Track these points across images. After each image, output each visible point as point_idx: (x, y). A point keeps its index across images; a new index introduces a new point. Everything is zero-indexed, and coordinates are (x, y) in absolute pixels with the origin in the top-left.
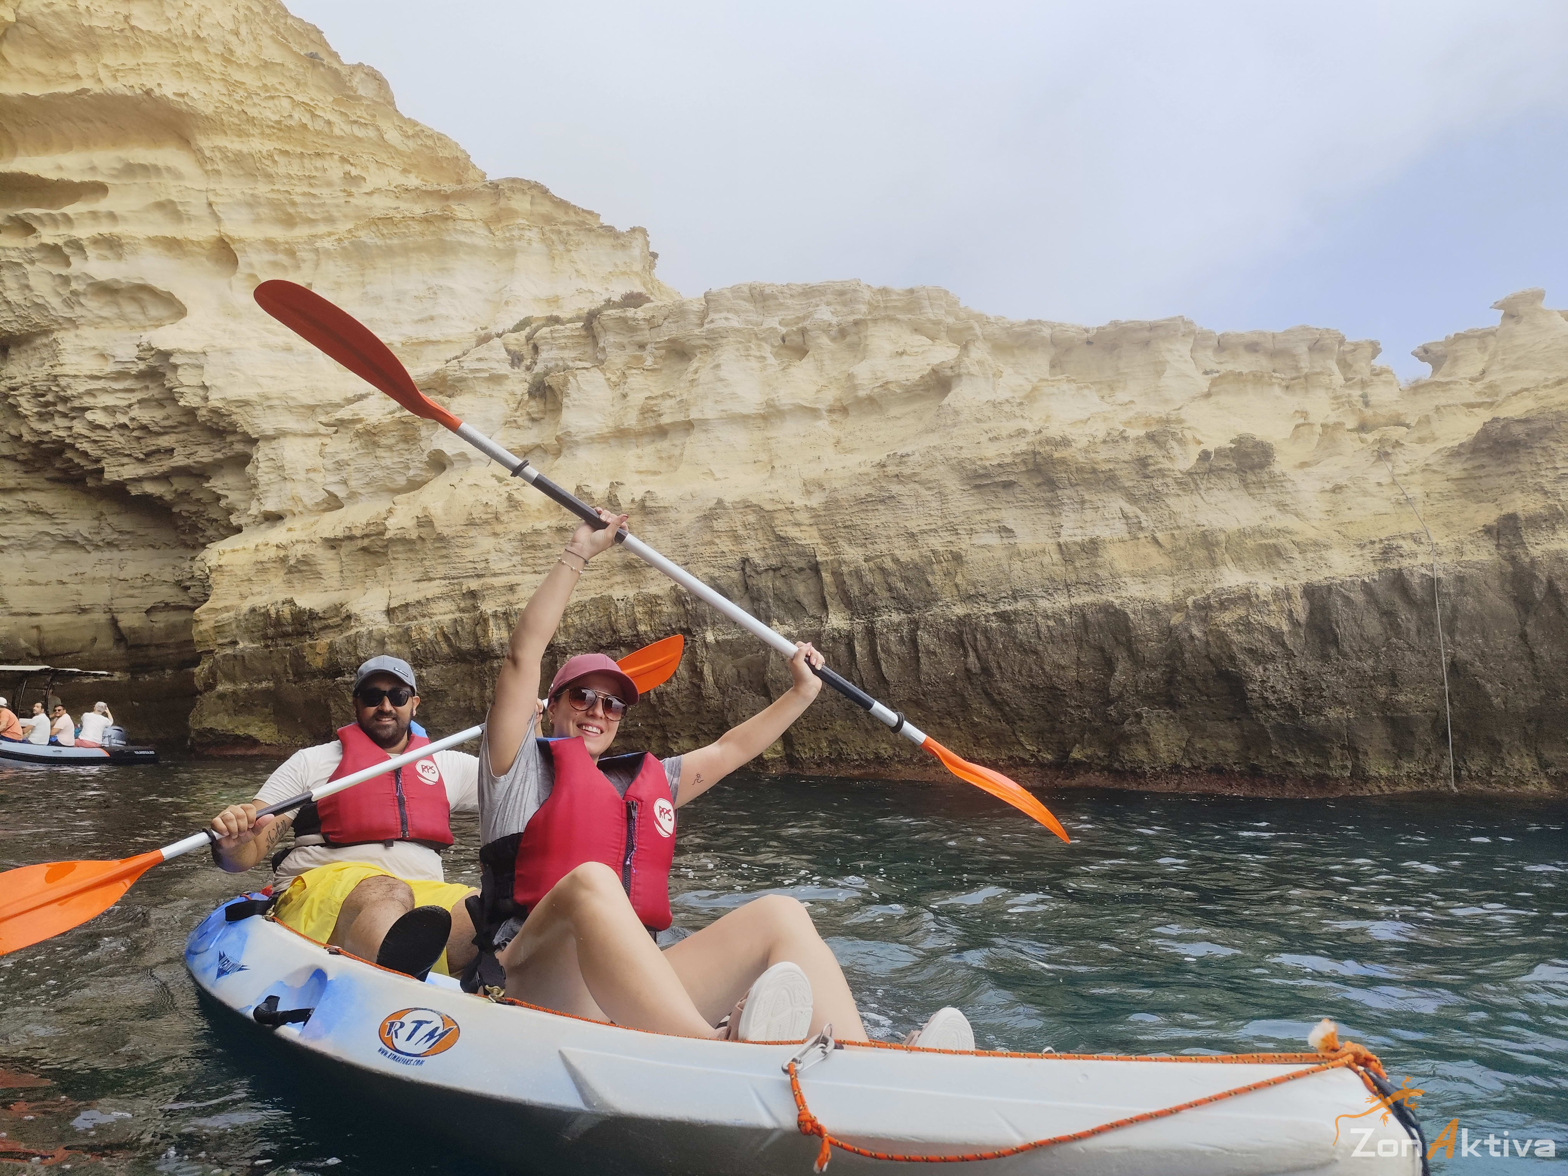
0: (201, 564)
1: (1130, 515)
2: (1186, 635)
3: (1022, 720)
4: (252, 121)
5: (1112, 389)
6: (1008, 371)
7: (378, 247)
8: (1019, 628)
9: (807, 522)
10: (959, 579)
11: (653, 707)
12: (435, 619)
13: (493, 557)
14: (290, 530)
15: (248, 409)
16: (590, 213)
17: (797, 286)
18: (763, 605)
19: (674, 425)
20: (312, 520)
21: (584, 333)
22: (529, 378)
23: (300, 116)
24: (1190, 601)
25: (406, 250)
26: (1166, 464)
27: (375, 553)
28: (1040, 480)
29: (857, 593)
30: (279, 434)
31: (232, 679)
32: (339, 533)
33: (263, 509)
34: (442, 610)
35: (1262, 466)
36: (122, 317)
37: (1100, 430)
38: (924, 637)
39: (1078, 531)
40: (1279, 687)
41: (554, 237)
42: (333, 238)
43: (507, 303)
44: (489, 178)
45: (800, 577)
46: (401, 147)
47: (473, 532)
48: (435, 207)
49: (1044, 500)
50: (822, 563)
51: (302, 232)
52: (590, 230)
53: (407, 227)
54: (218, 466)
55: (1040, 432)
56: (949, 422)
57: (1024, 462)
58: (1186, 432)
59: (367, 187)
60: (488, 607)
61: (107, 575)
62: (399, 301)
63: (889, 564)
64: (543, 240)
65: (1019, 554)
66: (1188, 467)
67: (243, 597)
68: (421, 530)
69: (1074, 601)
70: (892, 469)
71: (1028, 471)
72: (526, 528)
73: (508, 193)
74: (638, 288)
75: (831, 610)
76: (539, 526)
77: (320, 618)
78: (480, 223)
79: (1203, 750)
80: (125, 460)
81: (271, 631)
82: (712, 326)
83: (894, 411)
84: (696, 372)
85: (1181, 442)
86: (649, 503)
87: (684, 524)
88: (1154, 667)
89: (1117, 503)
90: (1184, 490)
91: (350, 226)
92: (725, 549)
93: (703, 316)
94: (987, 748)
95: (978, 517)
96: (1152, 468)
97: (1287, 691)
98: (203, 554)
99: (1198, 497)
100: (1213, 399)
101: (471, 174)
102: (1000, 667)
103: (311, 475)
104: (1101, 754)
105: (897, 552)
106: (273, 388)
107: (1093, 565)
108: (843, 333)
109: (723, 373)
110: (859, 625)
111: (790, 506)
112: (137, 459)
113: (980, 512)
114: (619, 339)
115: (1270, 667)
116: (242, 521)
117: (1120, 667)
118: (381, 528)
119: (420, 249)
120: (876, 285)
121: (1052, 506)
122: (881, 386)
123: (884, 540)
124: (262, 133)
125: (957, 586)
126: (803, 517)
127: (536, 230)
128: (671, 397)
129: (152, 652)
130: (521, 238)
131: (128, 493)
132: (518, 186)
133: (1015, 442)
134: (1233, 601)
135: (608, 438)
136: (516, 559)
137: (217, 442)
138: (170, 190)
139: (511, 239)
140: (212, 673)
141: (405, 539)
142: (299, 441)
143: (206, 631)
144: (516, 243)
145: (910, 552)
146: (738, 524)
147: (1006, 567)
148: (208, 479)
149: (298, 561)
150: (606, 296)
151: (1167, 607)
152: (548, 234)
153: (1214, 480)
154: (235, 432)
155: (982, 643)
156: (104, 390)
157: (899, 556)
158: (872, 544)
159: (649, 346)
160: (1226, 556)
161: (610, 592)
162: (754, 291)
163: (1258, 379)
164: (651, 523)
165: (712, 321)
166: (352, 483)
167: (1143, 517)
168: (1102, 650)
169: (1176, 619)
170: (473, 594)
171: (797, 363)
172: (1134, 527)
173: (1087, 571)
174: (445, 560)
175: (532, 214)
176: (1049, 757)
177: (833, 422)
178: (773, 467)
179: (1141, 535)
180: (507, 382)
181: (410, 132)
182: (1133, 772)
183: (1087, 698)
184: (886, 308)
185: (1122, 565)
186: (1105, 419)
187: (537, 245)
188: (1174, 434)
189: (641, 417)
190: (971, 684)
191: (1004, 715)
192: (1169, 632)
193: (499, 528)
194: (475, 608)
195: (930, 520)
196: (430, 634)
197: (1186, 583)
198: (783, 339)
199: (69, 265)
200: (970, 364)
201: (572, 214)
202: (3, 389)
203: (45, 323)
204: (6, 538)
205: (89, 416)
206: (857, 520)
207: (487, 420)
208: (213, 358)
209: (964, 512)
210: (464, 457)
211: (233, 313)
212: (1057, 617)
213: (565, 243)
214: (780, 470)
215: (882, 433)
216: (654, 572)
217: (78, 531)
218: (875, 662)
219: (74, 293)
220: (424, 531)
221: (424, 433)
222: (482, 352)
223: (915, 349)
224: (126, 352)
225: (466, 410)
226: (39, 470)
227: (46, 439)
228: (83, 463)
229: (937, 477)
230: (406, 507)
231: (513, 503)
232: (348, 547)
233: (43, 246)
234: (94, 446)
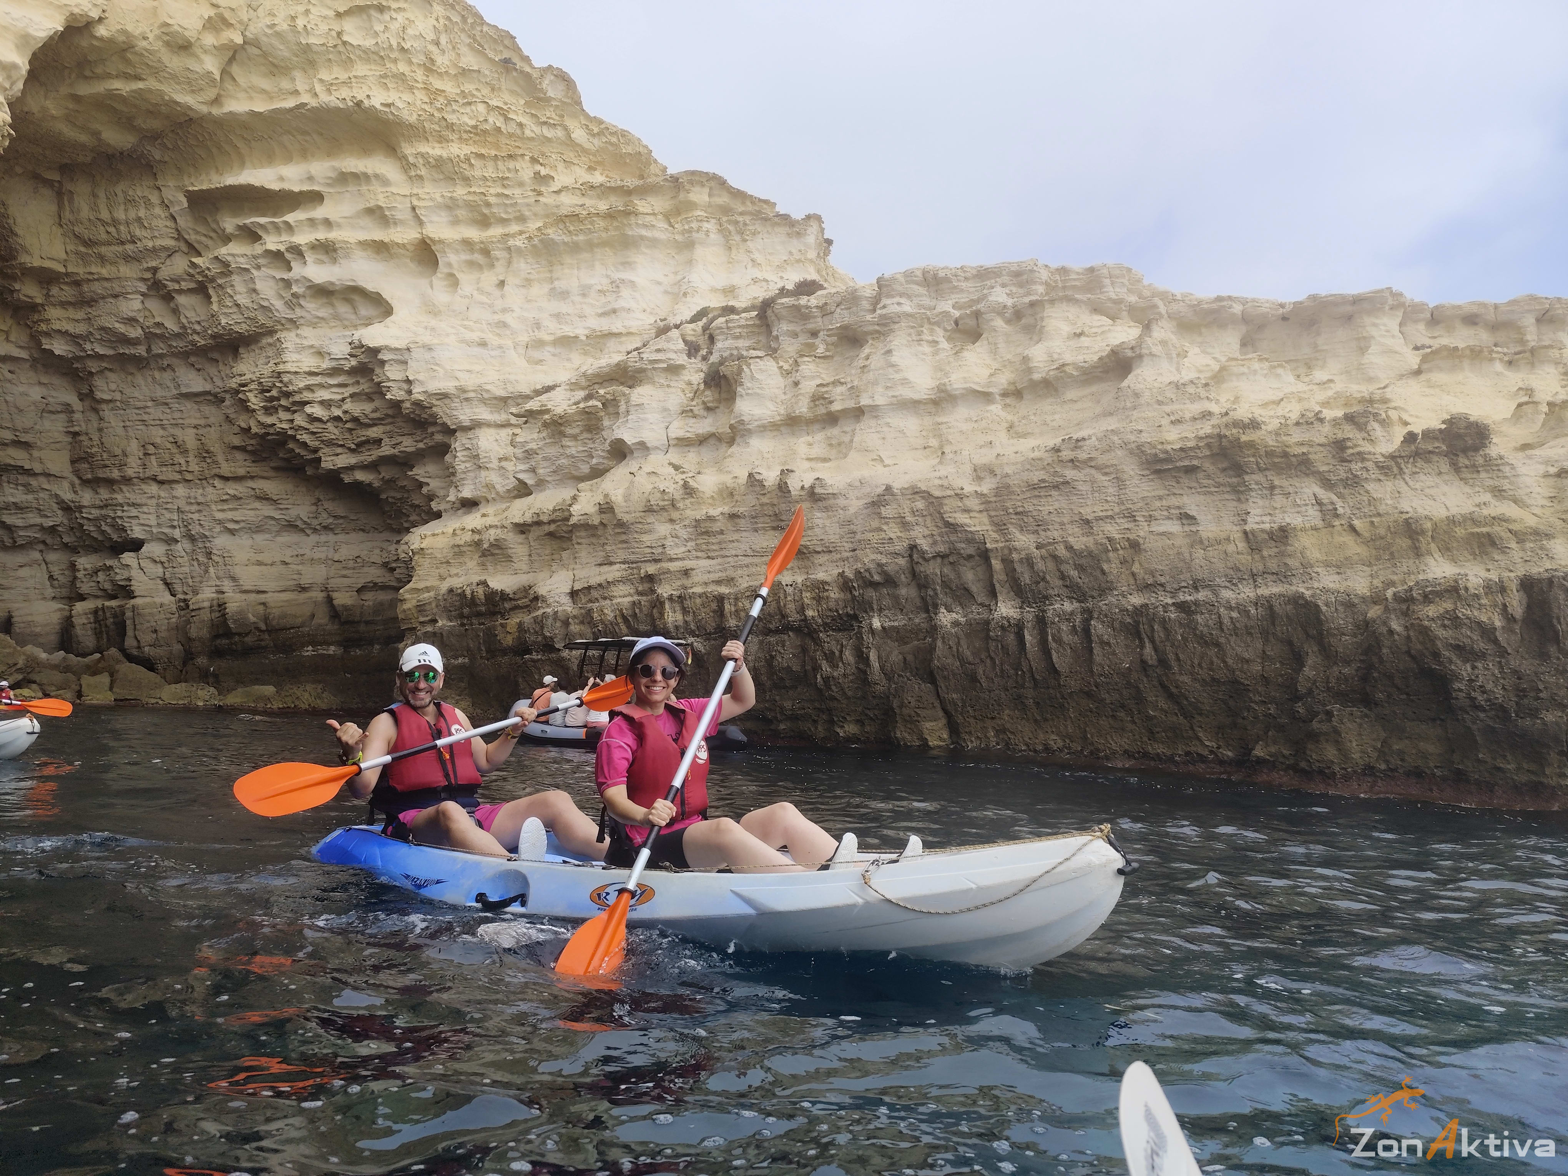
0: (405, 547)
1: (1325, 501)
2: (1384, 630)
3: (1201, 714)
4: (450, 127)
5: (1309, 368)
6: (1194, 351)
7: (565, 243)
8: (1199, 618)
9: (977, 508)
10: (1136, 568)
11: (820, 690)
12: (615, 601)
13: (669, 542)
14: (484, 515)
15: (447, 401)
16: (766, 202)
17: (972, 268)
18: (930, 592)
19: (844, 411)
20: (504, 506)
21: (757, 322)
22: (705, 368)
23: (495, 120)
24: (1389, 593)
25: (591, 246)
26: (1366, 447)
27: (561, 538)
28: (1225, 465)
29: (1028, 581)
30: (476, 425)
32: (528, 518)
33: (460, 495)
34: (621, 593)
35: (1476, 449)
36: (336, 317)
37: (1293, 411)
38: (1098, 628)
39: (1267, 519)
40: (1489, 687)
41: (731, 228)
42: (524, 236)
43: (685, 294)
44: (670, 171)
45: (969, 565)
46: (587, 145)
47: (651, 519)
48: (617, 202)
49: (1230, 485)
50: (992, 550)
51: (496, 231)
52: (766, 219)
53: (592, 223)
54: (420, 456)
55: (1227, 414)
56: (1129, 405)
57: (1209, 445)
58: (1391, 413)
59: (555, 186)
60: (665, 590)
61: (323, 556)
62: (584, 295)
63: (1061, 551)
64: (720, 231)
65: (1201, 542)
66: (1391, 450)
67: (442, 578)
68: (603, 516)
69: (1260, 592)
70: (1066, 454)
71: (1213, 456)
72: (699, 514)
73: (687, 187)
74: (811, 275)
75: (1000, 598)
76: (713, 512)
77: (511, 599)
78: (660, 217)
79: (1401, 752)
80: (339, 450)
81: (466, 611)
82: (884, 311)
83: (1071, 394)
84: (867, 358)
85: (1385, 423)
86: (818, 490)
87: (852, 510)
88: (1348, 663)
89: (1310, 488)
90: (1386, 474)
91: (539, 224)
92: (892, 536)
94: (1163, 743)
95: (1158, 504)
96: (1350, 451)
97: (1499, 691)
98: (406, 538)
99: (1402, 483)
100: (1423, 377)
101: (653, 169)
102: (1178, 659)
103: (504, 464)
104: (1286, 752)
105: (1071, 539)
106: (469, 381)
107: (1282, 554)
108: (1018, 315)
109: (894, 359)
110: (1030, 614)
111: (959, 492)
112: (349, 449)
113: (1160, 498)
114: (791, 327)
115: (1479, 665)
116: (442, 507)
117: (1310, 662)
118: (566, 513)
119: (604, 244)
120: (1054, 265)
121: (1238, 492)
122: (1057, 369)
123: (1057, 526)
124: (460, 138)
125: (1133, 574)
126: (973, 503)
127: (713, 221)
128: (842, 384)
129: (362, 628)
130: (699, 229)
131: (342, 480)
132: (697, 178)
133: (1198, 424)
134: (1439, 594)
135: (779, 425)
136: (690, 545)
137: (419, 432)
138: (379, 197)
139: (690, 231)
141: (588, 524)
142: (492, 431)
143: (409, 609)
144: (695, 235)
145: (1085, 539)
146: (906, 510)
147: (1187, 555)
148: (411, 468)
149: (491, 545)
150: (780, 285)
151: (1364, 599)
152: (726, 225)
153: (1420, 463)
154: (435, 423)
155: (1159, 633)
156: (321, 386)
157: (1073, 544)
158: (1045, 530)
159: (821, 333)
160: (1433, 545)
162: (927, 275)
163: (1476, 355)
164: (820, 510)
165: (884, 307)
166: (541, 471)
167: (1339, 503)
168: (1290, 643)
169: (1374, 612)
170: (650, 578)
171: (971, 347)
172: (1329, 514)
173: (1275, 561)
174: (625, 546)
175: (710, 205)
176: (1230, 754)
177: (1006, 406)
178: (943, 453)
179: (1337, 523)
180: (685, 372)
181: (596, 130)
182: (1321, 772)
183: (1273, 693)
184: (1064, 288)
185: (1314, 554)
186: (1300, 400)
187: (714, 236)
188: (1376, 415)
189: (812, 404)
190: (1147, 676)
191: (1182, 709)
192: (1366, 625)
193: (675, 515)
194: (653, 591)
195: (1106, 507)
196: (610, 615)
197: (1386, 574)
198: (956, 323)
199: (290, 269)
200: (1152, 344)
201: (749, 204)
202: (234, 386)
203: (269, 323)
204: (237, 522)
205: (308, 409)
206: (1029, 507)
207: (665, 410)
208: (416, 353)
209: (1143, 498)
210: (643, 446)
211: (433, 311)
212: (1241, 608)
213: (741, 233)
214: (951, 456)
215: (1057, 417)
216: (822, 559)
217: (298, 516)
218: (1046, 652)
219: (295, 295)
220: (606, 518)
221: (606, 423)
222: (661, 343)
223: (1094, 330)
224: (340, 349)
225: (645, 401)
226: (264, 460)
227: (271, 431)
228: (303, 453)
229: (1115, 462)
230: (589, 494)
231: (689, 490)
232: (536, 532)
233: (268, 252)
234: (313, 437)
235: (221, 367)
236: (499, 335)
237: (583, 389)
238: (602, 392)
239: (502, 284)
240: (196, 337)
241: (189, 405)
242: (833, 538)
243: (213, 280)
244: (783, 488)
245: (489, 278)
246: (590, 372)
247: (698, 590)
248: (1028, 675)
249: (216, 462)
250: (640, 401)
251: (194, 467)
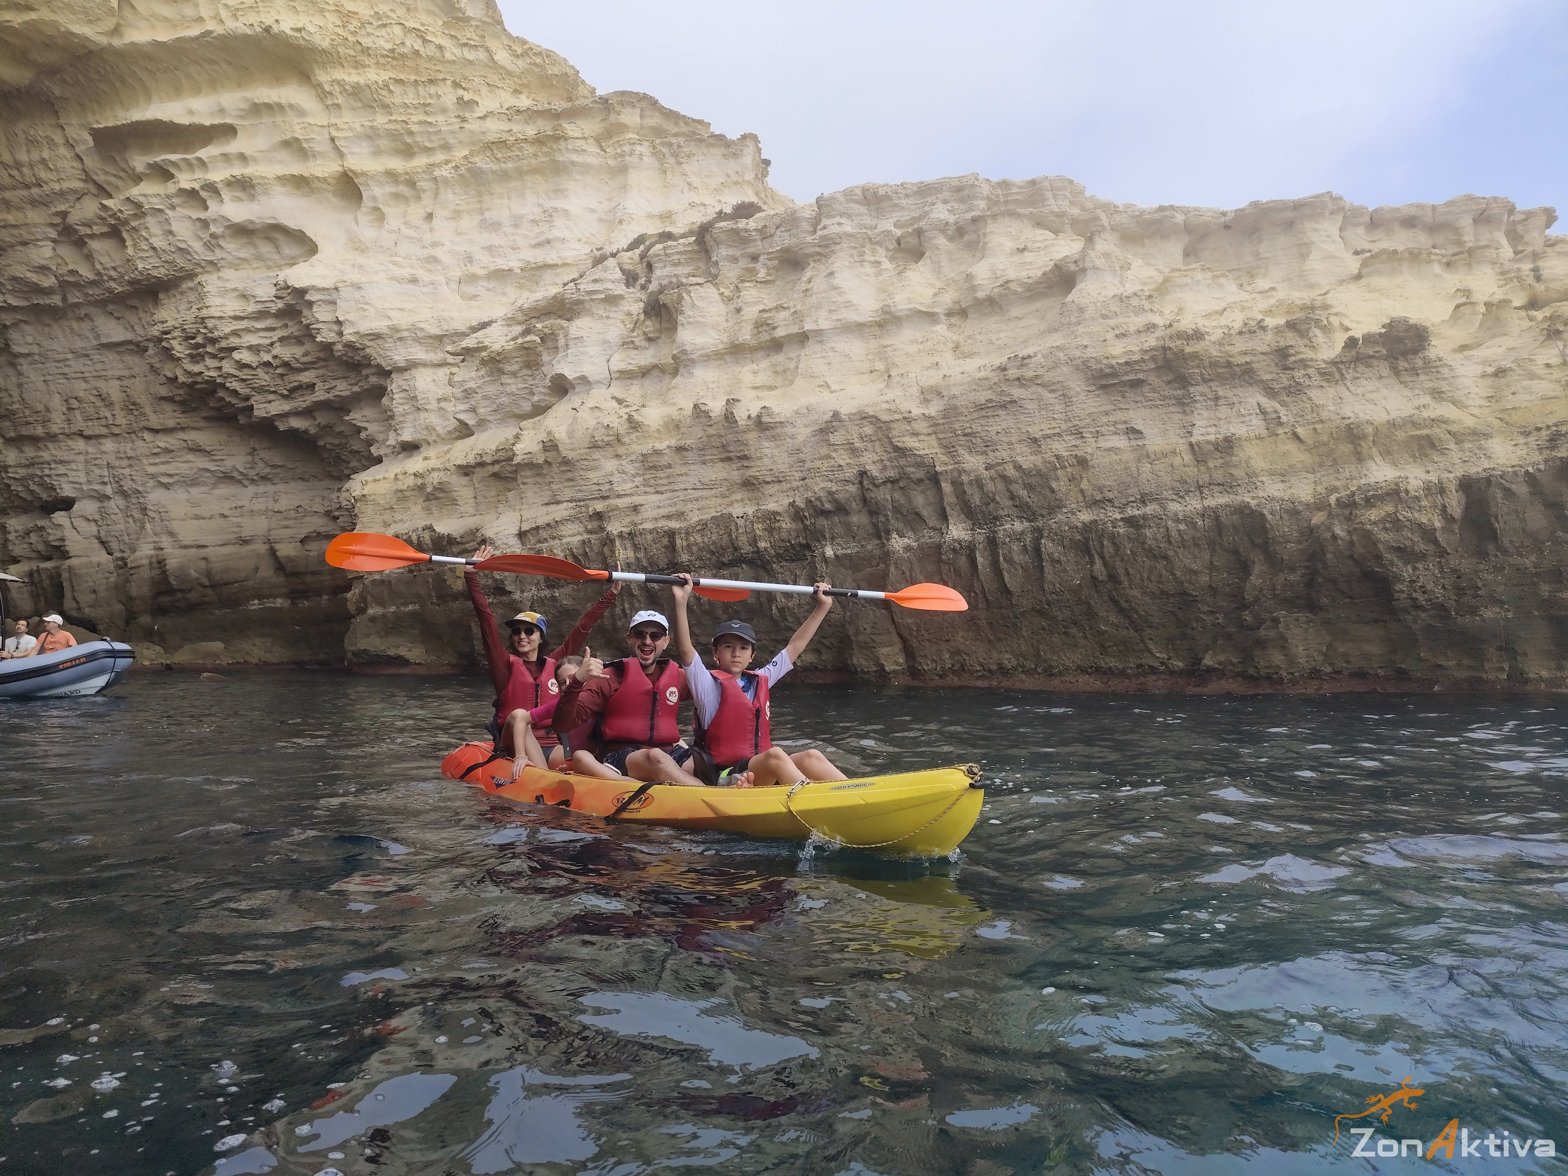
0: (347, 495)
1: (1269, 410)
2: (1328, 535)
3: (1151, 627)
4: (366, 51)
5: (1252, 276)
6: (1137, 263)
7: (494, 172)
8: (1148, 532)
9: (925, 431)
10: (1084, 485)
11: (775, 622)
12: (564, 541)
13: (616, 478)
14: (425, 459)
15: (379, 341)
16: (700, 122)
17: (912, 184)
18: (882, 518)
19: (789, 338)
20: (446, 448)
21: (696, 248)
22: (644, 297)
23: (413, 42)
24: (1333, 499)
25: (520, 173)
26: (1308, 354)
27: (506, 479)
28: (1170, 377)
29: (978, 503)
30: (412, 365)
31: (381, 603)
32: (471, 460)
33: (400, 439)
34: (570, 532)
35: (1415, 352)
36: (259, 257)
37: (1236, 320)
38: (1048, 546)
39: (1212, 430)
40: (1429, 587)
41: (665, 150)
42: (450, 165)
43: (621, 222)
44: (599, 92)
45: (919, 489)
46: (511, 67)
47: (596, 455)
48: (545, 126)
49: (1175, 398)
50: (941, 473)
51: (420, 161)
52: (701, 140)
53: (520, 149)
54: (355, 400)
55: (1171, 325)
56: (1073, 320)
58: (1333, 319)
59: (480, 112)
60: (614, 527)
61: (262, 507)
62: (516, 226)
63: (1011, 471)
64: (654, 154)
65: (1148, 456)
66: (1332, 356)
67: (387, 525)
68: (547, 454)
69: (1206, 503)
70: (1013, 373)
71: (1158, 368)
72: (646, 448)
73: (618, 108)
74: (749, 197)
75: (951, 521)
76: (659, 446)
77: (457, 540)
78: (591, 141)
79: (1345, 655)
80: (271, 397)
82: (825, 232)
83: (1015, 311)
84: (809, 281)
85: (1326, 329)
86: (765, 419)
87: (800, 439)
88: (1292, 569)
89: (1254, 398)
90: (1328, 381)
91: (466, 152)
92: (842, 463)
93: (816, 222)
94: (1114, 656)
95: (1105, 419)
96: (1293, 359)
97: (1439, 591)
98: (347, 486)
99: (1344, 389)
100: (1363, 282)
101: (581, 90)
102: (1128, 574)
103: (443, 404)
104: (1235, 660)
105: (1019, 459)
106: (402, 320)
107: (1227, 464)
108: (960, 231)
109: (837, 281)
110: (981, 535)
111: (907, 415)
112: (282, 395)
113: (1107, 413)
114: (731, 252)
115: (1420, 566)
116: (382, 452)
117: (1256, 570)
118: (510, 453)
119: (534, 171)
120: (995, 179)
121: (1183, 404)
122: (1001, 286)
123: (1005, 446)
124: (378, 63)
125: (1082, 491)
126: (921, 426)
127: (646, 143)
128: (785, 309)
129: (309, 579)
130: (631, 154)
131: (276, 428)
132: (627, 99)
133: (1143, 337)
134: (1381, 498)
135: (723, 354)
136: (638, 480)
137: (353, 375)
138: (296, 128)
139: (622, 155)
140: (363, 598)
141: (532, 463)
142: (428, 371)
144: (627, 158)
145: (1033, 458)
146: (855, 436)
147: (1134, 470)
148: (348, 412)
149: (435, 489)
150: (717, 209)
151: (1308, 506)
152: (659, 147)
153: (1361, 368)
154: (369, 365)
155: (1109, 549)
156: (248, 330)
157: (1021, 463)
158: (993, 451)
159: (762, 257)
160: (1374, 450)
161: (730, 510)
162: (867, 193)
163: (1415, 257)
164: (768, 439)
165: (825, 228)
166: (481, 411)
167: (1282, 412)
168: (1236, 553)
169: (1318, 518)
170: (599, 516)
171: (914, 266)
172: (1273, 422)
173: (1221, 471)
174: (571, 483)
175: (642, 128)
176: (1180, 664)
177: (951, 326)
178: (890, 376)
179: (1280, 431)
180: (624, 302)
181: (519, 51)
182: (1268, 678)
183: (1221, 603)
184: (1006, 202)
185: (1259, 464)
186: (1243, 309)
187: (648, 160)
188: (1317, 321)
189: (755, 331)
190: (1098, 592)
191: (1132, 622)
192: (1310, 532)
193: (621, 450)
194: (602, 529)
195: (1054, 424)
196: (560, 555)
197: (1329, 480)
198: (899, 243)
199: (206, 208)
200: (1095, 257)
201: (682, 124)
202: (157, 334)
203: (189, 266)
204: (170, 475)
205: (236, 355)
206: (977, 428)
207: (605, 342)
208: (345, 293)
209: (1090, 414)
210: (584, 380)
211: (360, 248)
212: (1188, 520)
213: (675, 155)
214: (897, 379)
215: (1002, 335)
216: (773, 489)
217: (234, 467)
218: (998, 572)
219: (213, 236)
220: (550, 455)
221: (545, 358)
222: (598, 273)
223: (1037, 245)
224: (265, 291)
225: (583, 333)
226: (195, 409)
227: (199, 379)
228: (234, 401)
229: (1061, 379)
230: (532, 432)
231: (634, 425)
232: (480, 473)
233: (182, 191)
234: (243, 385)
235: (142, 314)
236: (430, 271)
237: (520, 323)
238: (539, 326)
239: (430, 217)
240: (113, 284)
241: (110, 356)
242: (782, 467)
243: (126, 223)
244: (729, 418)
245: (416, 212)
246: (526, 306)
247: (648, 526)
248: (980, 596)
249: (143, 414)
250: (579, 334)
251: (121, 420)
